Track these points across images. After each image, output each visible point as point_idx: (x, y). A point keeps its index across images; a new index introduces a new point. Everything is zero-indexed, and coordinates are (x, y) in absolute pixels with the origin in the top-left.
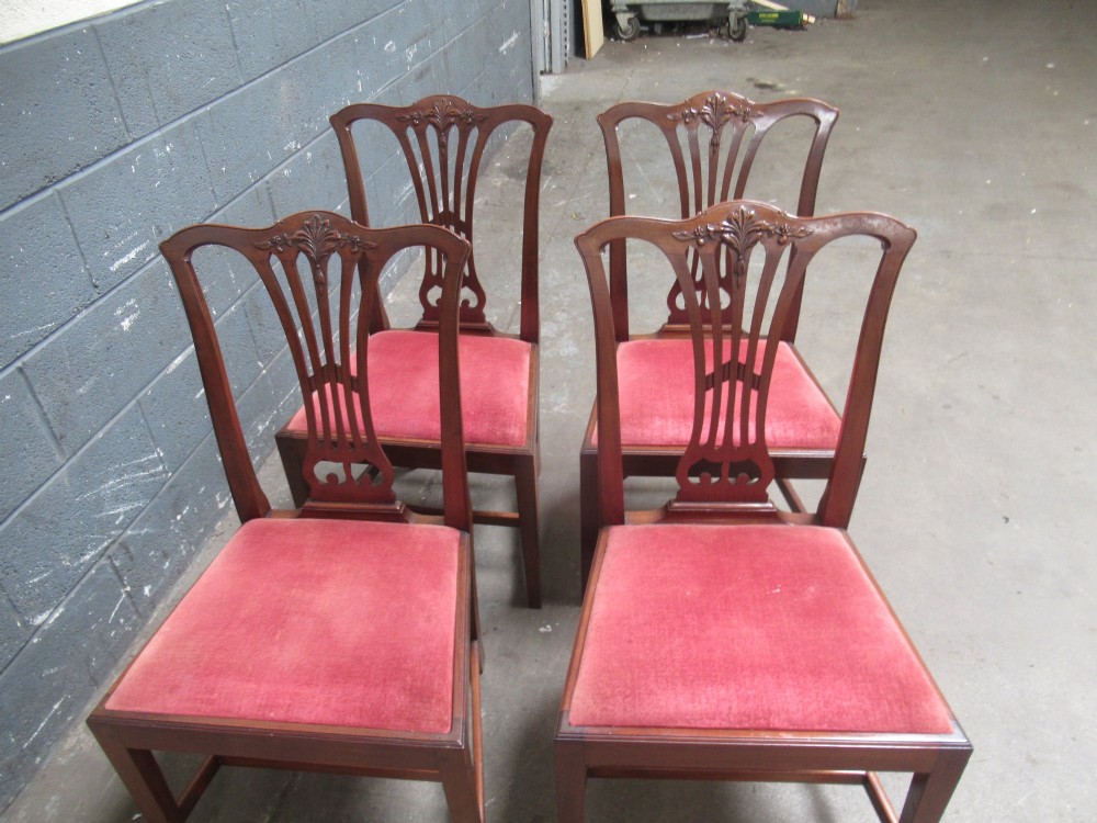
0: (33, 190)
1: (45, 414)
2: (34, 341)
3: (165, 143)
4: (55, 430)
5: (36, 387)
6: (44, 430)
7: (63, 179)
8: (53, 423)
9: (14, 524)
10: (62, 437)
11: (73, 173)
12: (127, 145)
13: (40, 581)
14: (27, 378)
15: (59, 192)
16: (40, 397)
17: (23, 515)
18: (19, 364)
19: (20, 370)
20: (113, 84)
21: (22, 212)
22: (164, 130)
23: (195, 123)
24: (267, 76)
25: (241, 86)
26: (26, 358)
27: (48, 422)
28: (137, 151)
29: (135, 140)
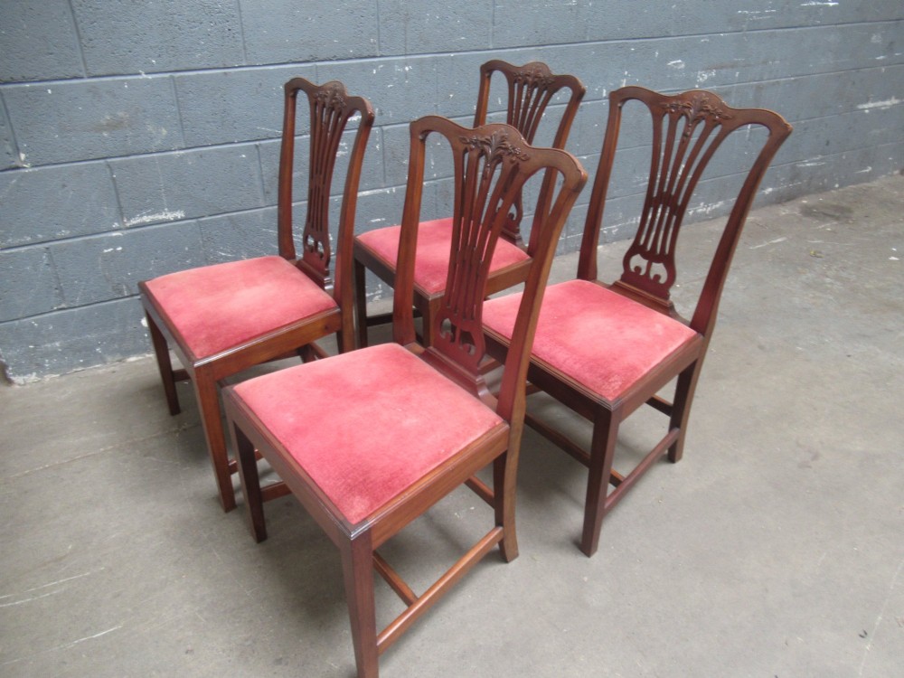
0: (301, 60)
1: (262, 176)
2: (270, 136)
3: (406, 64)
4: (266, 187)
5: (263, 159)
6: (258, 183)
7: (323, 61)
8: (266, 183)
9: (222, 219)
10: (268, 193)
11: (331, 60)
12: (375, 57)
13: (226, 257)
14: (259, 152)
15: (317, 67)
16: (263, 166)
17: (229, 218)
18: (257, 143)
19: (257, 146)
20: (378, 20)
21: (289, 69)
22: (408, 57)
23: (435, 61)
24: (518, 50)
25: (489, 49)
26: (262, 142)
27: (263, 181)
28: (381, 63)
29: (382, 56)
